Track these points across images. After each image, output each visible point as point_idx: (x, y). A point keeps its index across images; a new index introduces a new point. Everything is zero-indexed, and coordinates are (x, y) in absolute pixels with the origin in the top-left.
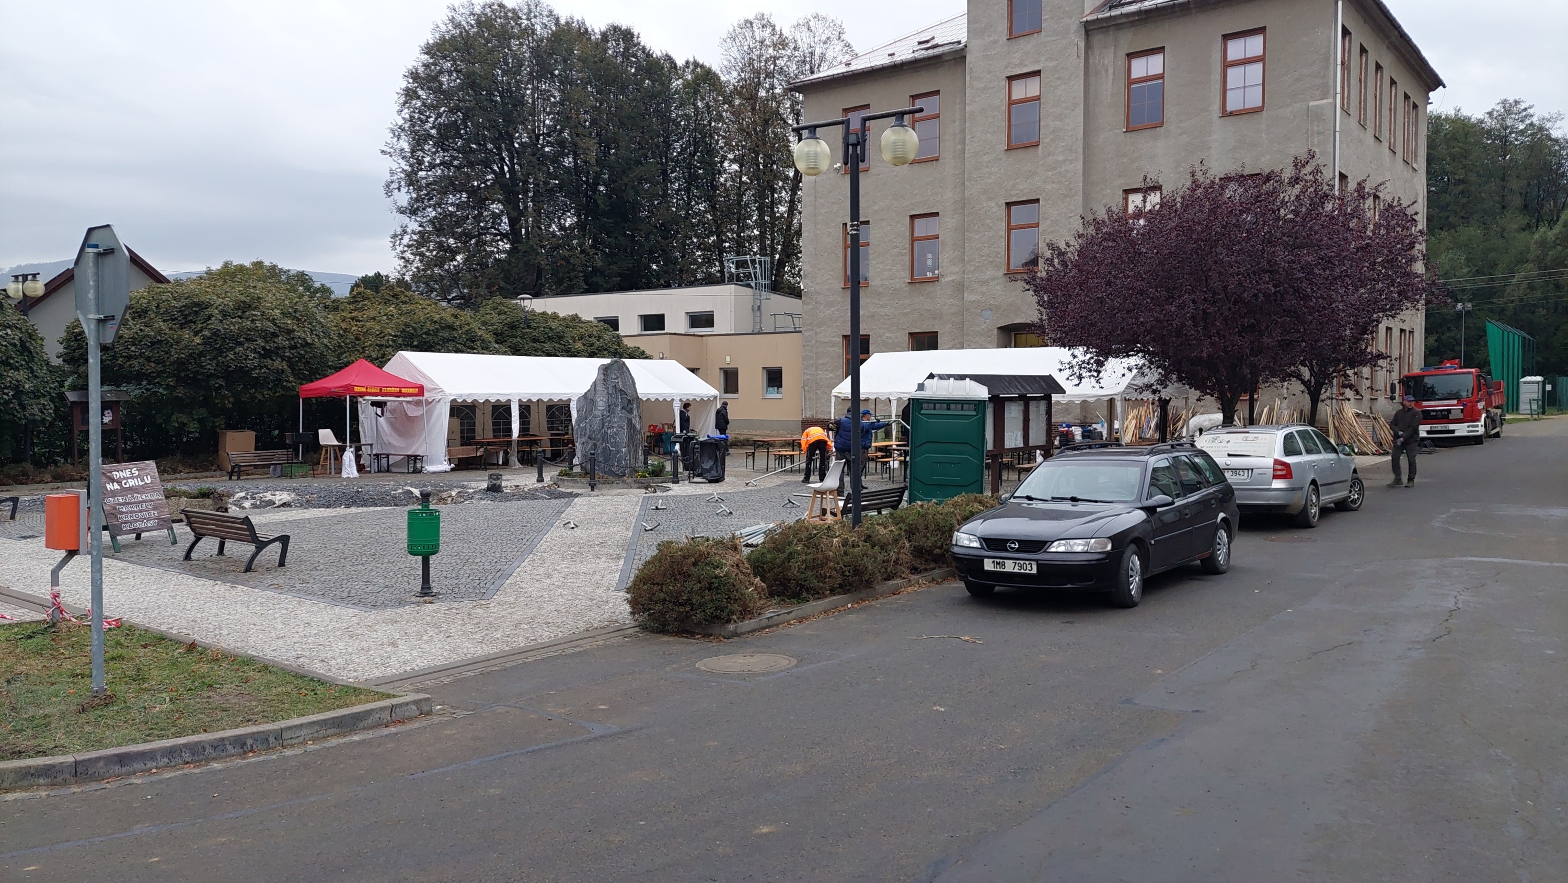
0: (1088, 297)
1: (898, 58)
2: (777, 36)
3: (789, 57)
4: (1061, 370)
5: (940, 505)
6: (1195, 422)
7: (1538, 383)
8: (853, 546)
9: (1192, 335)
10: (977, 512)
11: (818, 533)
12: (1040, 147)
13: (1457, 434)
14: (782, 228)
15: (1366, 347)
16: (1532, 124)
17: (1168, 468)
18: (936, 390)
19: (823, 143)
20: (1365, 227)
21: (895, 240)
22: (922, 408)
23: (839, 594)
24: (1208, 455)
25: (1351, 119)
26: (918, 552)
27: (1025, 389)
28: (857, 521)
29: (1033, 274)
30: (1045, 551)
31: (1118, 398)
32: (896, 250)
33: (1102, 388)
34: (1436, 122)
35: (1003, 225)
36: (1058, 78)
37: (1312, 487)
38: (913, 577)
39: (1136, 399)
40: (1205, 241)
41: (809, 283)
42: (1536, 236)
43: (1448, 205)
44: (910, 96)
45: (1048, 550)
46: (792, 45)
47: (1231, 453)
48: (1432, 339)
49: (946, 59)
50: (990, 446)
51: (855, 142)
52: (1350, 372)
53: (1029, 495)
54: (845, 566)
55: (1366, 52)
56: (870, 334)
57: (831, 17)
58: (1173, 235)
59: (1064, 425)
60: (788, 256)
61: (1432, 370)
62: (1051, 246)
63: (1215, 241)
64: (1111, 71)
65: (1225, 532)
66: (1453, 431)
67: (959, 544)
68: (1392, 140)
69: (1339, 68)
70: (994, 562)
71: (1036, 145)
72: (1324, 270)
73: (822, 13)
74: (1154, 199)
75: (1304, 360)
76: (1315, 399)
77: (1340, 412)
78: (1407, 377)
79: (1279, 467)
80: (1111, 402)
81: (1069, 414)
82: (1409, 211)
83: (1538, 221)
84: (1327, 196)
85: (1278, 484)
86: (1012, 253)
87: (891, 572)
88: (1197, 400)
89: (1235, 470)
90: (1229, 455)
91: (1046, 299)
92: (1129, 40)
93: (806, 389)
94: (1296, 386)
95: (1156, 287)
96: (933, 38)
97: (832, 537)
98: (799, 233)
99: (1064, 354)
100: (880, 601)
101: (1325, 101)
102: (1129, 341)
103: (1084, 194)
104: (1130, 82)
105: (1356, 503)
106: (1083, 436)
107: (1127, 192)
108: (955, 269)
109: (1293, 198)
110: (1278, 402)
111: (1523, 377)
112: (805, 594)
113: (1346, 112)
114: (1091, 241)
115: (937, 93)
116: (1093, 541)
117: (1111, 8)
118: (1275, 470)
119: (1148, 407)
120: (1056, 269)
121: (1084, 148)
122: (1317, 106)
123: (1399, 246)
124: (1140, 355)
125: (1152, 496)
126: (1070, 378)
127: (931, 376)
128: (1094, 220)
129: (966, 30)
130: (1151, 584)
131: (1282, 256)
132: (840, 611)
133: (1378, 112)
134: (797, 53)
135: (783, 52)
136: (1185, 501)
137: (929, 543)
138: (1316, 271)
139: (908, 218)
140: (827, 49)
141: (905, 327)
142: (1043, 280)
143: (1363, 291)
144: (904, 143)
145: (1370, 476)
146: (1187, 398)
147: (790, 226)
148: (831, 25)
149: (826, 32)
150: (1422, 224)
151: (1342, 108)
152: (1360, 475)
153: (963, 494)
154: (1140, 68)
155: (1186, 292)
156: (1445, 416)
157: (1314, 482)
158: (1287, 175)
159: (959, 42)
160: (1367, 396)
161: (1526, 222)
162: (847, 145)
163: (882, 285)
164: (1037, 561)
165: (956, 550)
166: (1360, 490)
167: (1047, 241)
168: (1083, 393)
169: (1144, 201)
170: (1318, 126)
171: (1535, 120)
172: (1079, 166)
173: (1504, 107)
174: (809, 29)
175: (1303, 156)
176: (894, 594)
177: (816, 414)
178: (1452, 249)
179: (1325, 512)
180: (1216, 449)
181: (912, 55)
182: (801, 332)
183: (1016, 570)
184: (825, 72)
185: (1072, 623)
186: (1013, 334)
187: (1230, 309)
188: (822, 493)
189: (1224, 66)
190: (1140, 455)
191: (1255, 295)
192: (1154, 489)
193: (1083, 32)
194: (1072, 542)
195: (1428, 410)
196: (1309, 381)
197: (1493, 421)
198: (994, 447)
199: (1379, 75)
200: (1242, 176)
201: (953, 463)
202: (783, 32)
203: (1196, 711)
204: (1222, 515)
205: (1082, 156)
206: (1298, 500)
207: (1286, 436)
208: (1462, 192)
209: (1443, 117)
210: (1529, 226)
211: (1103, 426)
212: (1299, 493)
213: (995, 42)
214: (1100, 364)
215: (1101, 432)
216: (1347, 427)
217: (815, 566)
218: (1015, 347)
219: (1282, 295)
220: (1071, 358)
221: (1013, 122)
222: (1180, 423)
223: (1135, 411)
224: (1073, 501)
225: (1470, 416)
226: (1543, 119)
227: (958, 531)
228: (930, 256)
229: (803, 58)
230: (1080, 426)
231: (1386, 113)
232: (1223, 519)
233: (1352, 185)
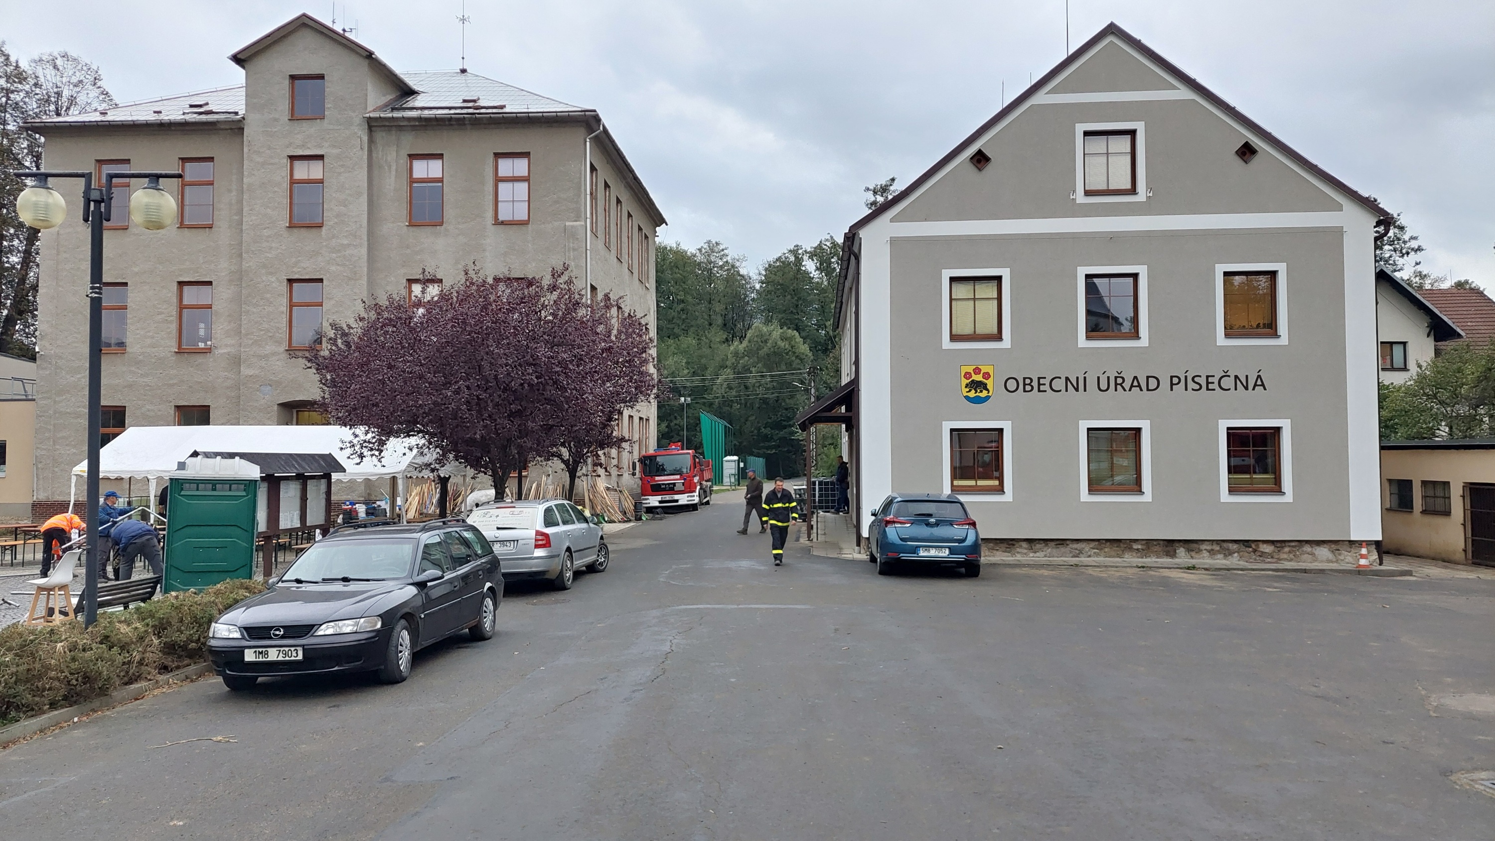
0: (370, 378)
1: (165, 117)
2: (12, 68)
3: (27, 93)
4: (342, 449)
5: (198, 595)
6: (472, 498)
7: (735, 461)
8: (84, 650)
9: (466, 418)
10: (242, 599)
11: (36, 639)
12: (324, 229)
13: (680, 503)
14: (13, 280)
15: (612, 432)
16: (727, 262)
17: (439, 543)
18: (201, 469)
19: (56, 195)
20: (610, 332)
21: (159, 306)
22: (182, 489)
23: (62, 707)
24: (477, 530)
25: (599, 241)
26: (170, 648)
27: (303, 468)
28: (91, 620)
29: (315, 352)
30: (312, 636)
31: (399, 476)
32: (160, 317)
33: (384, 466)
34: (663, 252)
35: (285, 301)
36: (342, 166)
37: (567, 553)
38: (161, 678)
39: (417, 477)
40: (478, 333)
41: (47, 345)
42: (732, 348)
43: (673, 318)
44: (180, 158)
45: (316, 634)
46: (32, 82)
47: (500, 526)
48: (664, 425)
49: (222, 127)
50: (262, 525)
51: (98, 198)
52: (600, 453)
53: (299, 578)
54: (70, 674)
55: (609, 187)
56: (126, 405)
57: (85, 59)
58: (449, 327)
59: (348, 503)
60: (21, 313)
61: (662, 452)
62: (334, 326)
63: (486, 334)
64: (394, 168)
65: (491, 600)
66: (677, 501)
67: (217, 636)
68: (630, 262)
69: (588, 197)
70: (255, 652)
71: (320, 226)
72: (578, 366)
73: (73, 53)
74: (433, 291)
75: (564, 442)
76: (573, 477)
77: (594, 486)
78: (644, 457)
79: (540, 538)
80: (394, 479)
81: (353, 492)
82: (643, 322)
83: (733, 337)
84: (578, 304)
85: (540, 553)
86: (294, 330)
87: (133, 674)
88: (472, 478)
89: (503, 542)
90: (498, 528)
91: (329, 378)
92: (411, 142)
93: (40, 466)
94: (558, 464)
95: (435, 373)
96: (207, 104)
97: (56, 642)
98: (35, 288)
99: (345, 433)
100: (116, 709)
101: (578, 223)
102: (409, 422)
103: (369, 279)
104: (412, 181)
105: (602, 566)
106: (368, 514)
107: (411, 281)
108: (230, 341)
109: (552, 303)
110: (544, 478)
111: (725, 456)
112: (13, 714)
113: (595, 234)
114: (373, 326)
115: (211, 159)
116: (362, 620)
117: (393, 109)
118: (536, 540)
119: (430, 484)
120: (340, 349)
121: (368, 235)
122: (572, 227)
123: (635, 350)
124: (420, 435)
125: (424, 571)
126: (351, 457)
127: (195, 454)
128: (375, 305)
129: (244, 102)
130: (420, 657)
131: (543, 351)
132: (61, 728)
133: (619, 237)
134: (38, 91)
135: (20, 86)
136: (455, 574)
137: (183, 637)
138: (571, 367)
139: (176, 284)
140: (78, 92)
141: (171, 399)
142: (325, 359)
143: (609, 385)
144: (159, 207)
145: (615, 541)
146: (465, 476)
147: (23, 280)
148: (85, 68)
149: (78, 74)
150: (653, 333)
151: (592, 231)
152: (605, 541)
153: (228, 581)
154: (421, 169)
155: (461, 378)
156: (671, 489)
157: (568, 549)
158: (547, 281)
159: (236, 113)
160: (614, 472)
161: (725, 337)
162: (88, 202)
163: (143, 353)
164: (303, 646)
165: (213, 643)
166: (606, 554)
167: (330, 321)
168: (365, 471)
169: (423, 292)
170: (573, 243)
171: (729, 258)
172: (364, 251)
173: (709, 247)
174: (55, 67)
175: (560, 268)
176: (136, 699)
177: (53, 493)
178: (676, 354)
179: (578, 574)
180: (487, 523)
181: (183, 117)
182: (34, 400)
183: (280, 658)
184: (74, 116)
185: (338, 706)
186: (295, 411)
187: (500, 396)
188: (49, 589)
189: (496, 180)
190: (413, 533)
191: (522, 385)
192: (427, 564)
193: (366, 127)
194: (341, 623)
195: (659, 484)
196: (569, 460)
197: (705, 492)
198: (268, 528)
199: (619, 207)
200: (509, 279)
201: (217, 548)
202: (20, 65)
203: (451, 778)
204: (488, 585)
205: (366, 243)
206: (555, 566)
207: (545, 510)
208: (683, 310)
209: (669, 248)
210: (727, 340)
211: (387, 503)
212: (557, 559)
213: (276, 120)
214: (382, 443)
215: (385, 509)
216: (599, 499)
217: (29, 678)
218: (297, 424)
219: (544, 386)
220: (352, 437)
221: (295, 201)
222: (460, 499)
223: (419, 489)
224: (344, 581)
225: (689, 488)
226: (734, 259)
227: (216, 623)
228: (202, 325)
229: (46, 97)
230: (364, 504)
231: (625, 239)
232: (490, 588)
233: (600, 296)
